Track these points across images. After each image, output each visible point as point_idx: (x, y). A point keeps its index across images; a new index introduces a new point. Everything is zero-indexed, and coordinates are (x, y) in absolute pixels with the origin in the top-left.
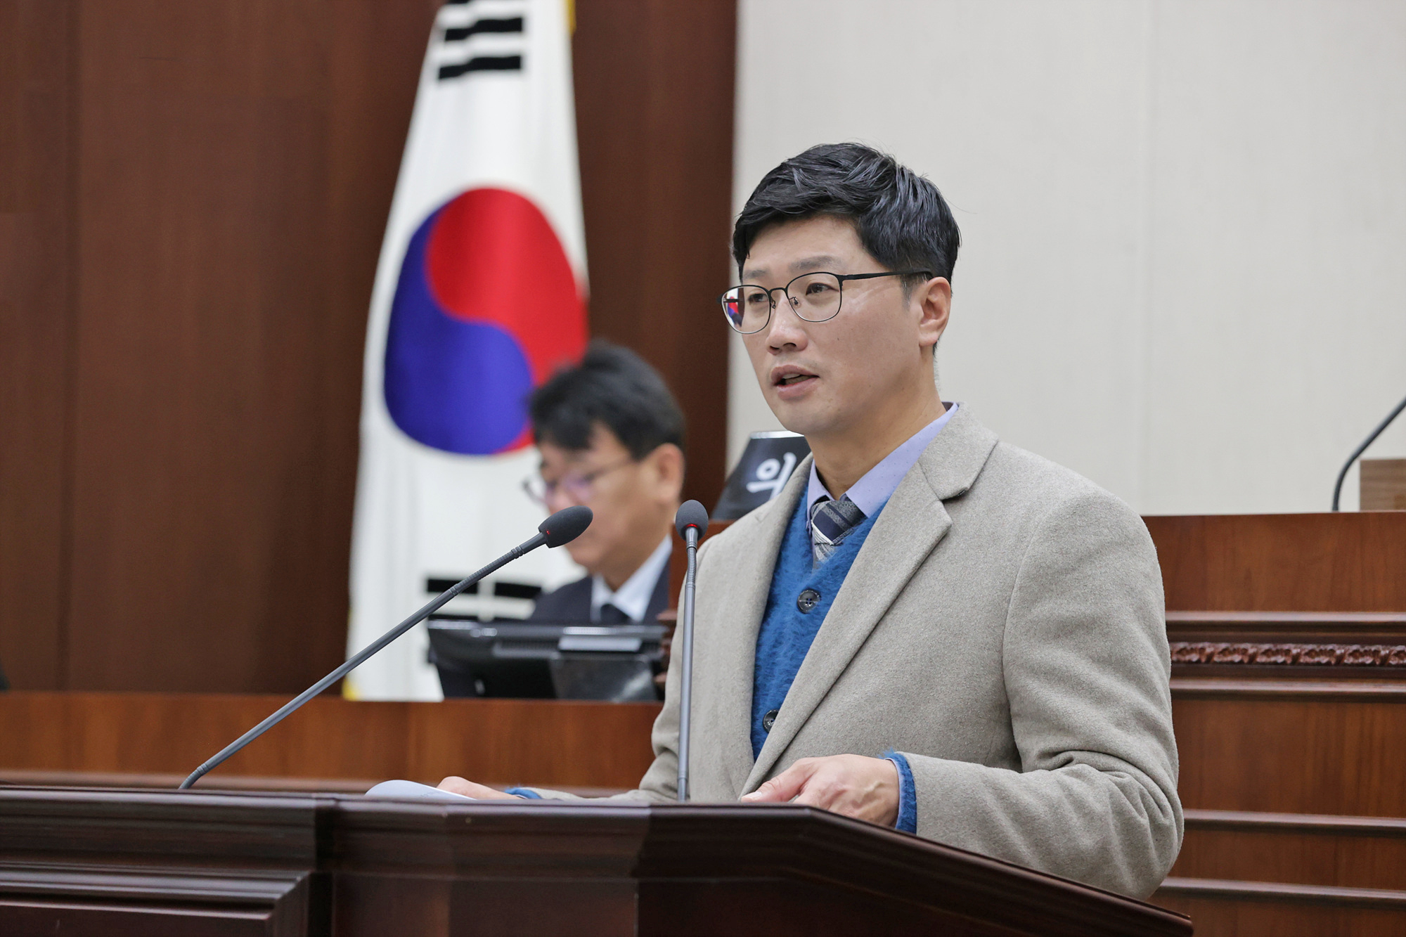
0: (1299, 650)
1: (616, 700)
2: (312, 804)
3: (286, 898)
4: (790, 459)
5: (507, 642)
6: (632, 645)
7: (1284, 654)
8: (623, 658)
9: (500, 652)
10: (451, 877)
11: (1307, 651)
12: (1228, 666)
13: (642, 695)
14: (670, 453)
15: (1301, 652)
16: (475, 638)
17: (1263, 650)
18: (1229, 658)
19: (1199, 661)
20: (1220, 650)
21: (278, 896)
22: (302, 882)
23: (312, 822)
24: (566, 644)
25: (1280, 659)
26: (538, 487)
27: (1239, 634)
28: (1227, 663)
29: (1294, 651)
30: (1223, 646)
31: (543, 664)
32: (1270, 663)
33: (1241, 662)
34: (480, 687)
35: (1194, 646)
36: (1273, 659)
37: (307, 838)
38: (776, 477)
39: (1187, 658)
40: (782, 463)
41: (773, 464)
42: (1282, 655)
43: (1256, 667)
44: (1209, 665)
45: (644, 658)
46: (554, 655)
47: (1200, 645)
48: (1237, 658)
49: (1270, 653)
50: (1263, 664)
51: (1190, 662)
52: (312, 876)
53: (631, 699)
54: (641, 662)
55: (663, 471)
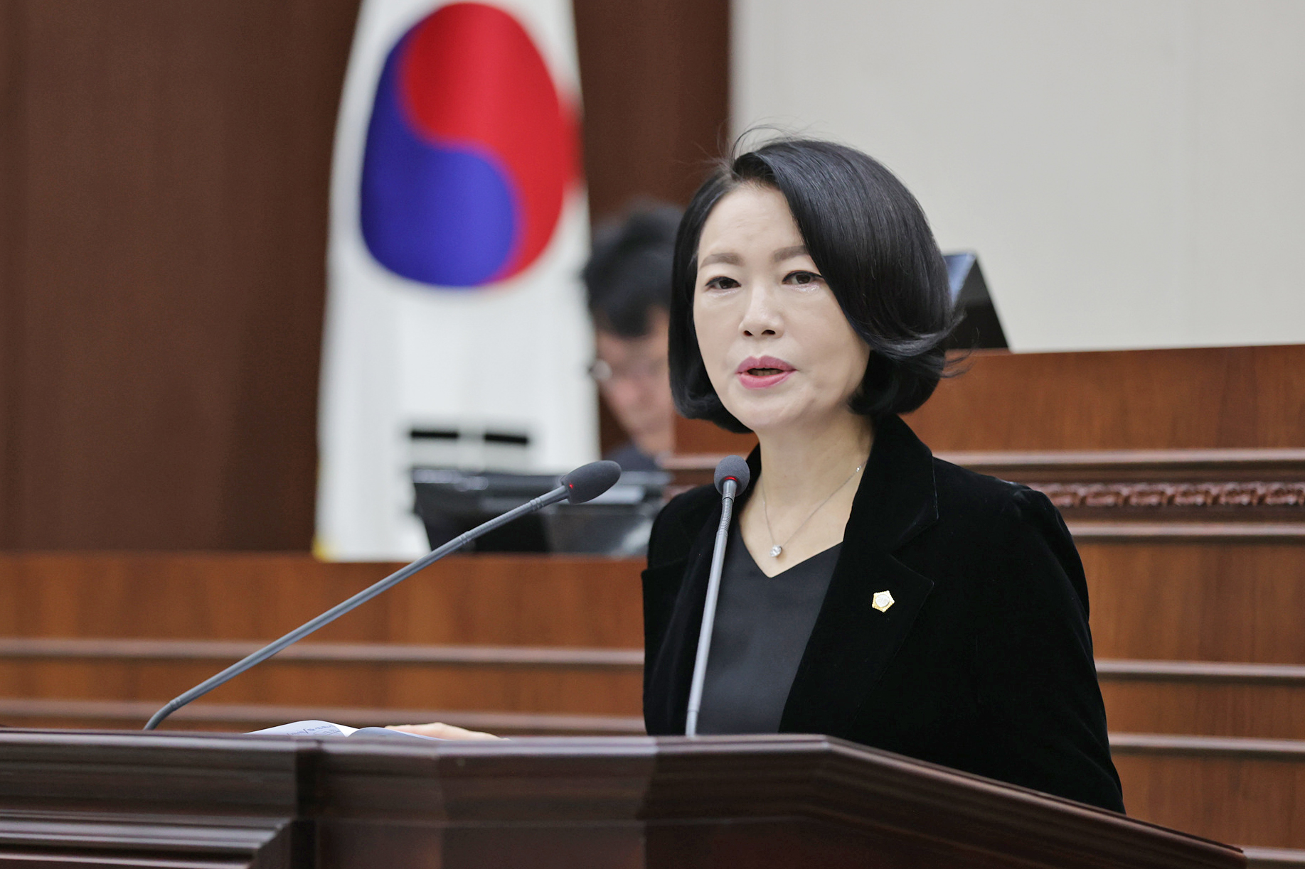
2: (293, 747)
5: (498, 494)
6: (634, 495)
9: (491, 506)
10: (443, 824)
19: (1250, 504)
20: (1273, 491)
21: (256, 846)
22: (284, 830)
23: (292, 766)
28: (1281, 505)
33: (1296, 504)
35: (1244, 486)
37: (288, 784)
39: (1237, 500)
45: (646, 511)
47: (1251, 486)
48: (1291, 499)
51: (1240, 505)
52: (294, 824)
53: (633, 555)
54: (642, 516)
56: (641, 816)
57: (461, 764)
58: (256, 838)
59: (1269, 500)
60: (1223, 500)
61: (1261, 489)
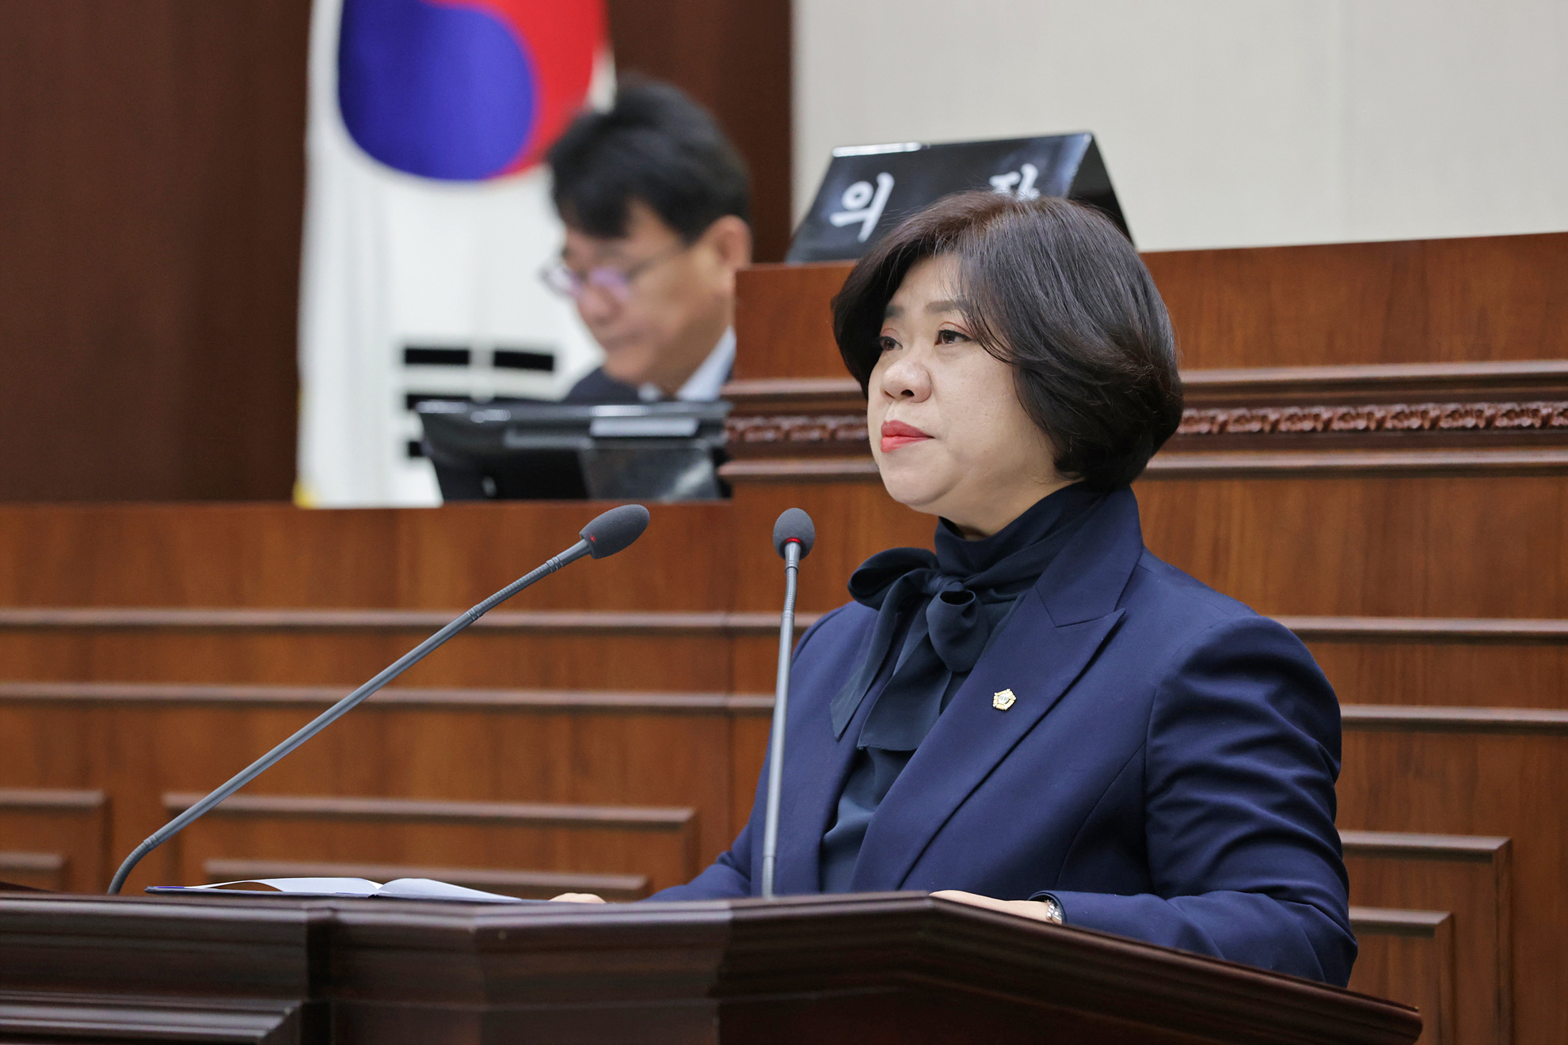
0: (1550, 410)
1: (666, 499)
2: (302, 916)
3: (272, 1035)
4: (886, 182)
5: (523, 427)
6: (686, 427)
7: (1530, 414)
8: (673, 446)
9: (514, 441)
10: (483, 1007)
11: (1561, 410)
12: (1460, 433)
13: (701, 492)
14: (732, 227)
15: (1553, 411)
16: (479, 424)
17: (1504, 411)
18: (1460, 423)
19: (1421, 428)
20: (1448, 412)
21: (261, 1034)
22: (292, 1015)
23: (303, 940)
24: (600, 429)
25: (1526, 422)
26: (561, 278)
27: (1471, 391)
28: (1457, 429)
29: (1544, 412)
30: (1451, 407)
31: (570, 457)
32: (1513, 428)
33: (1476, 427)
34: (489, 486)
35: (1414, 408)
36: (1516, 422)
37: (298, 960)
38: (868, 206)
39: (1406, 424)
40: (875, 186)
41: (864, 188)
42: (1529, 417)
43: (1496, 432)
44: (1433, 433)
45: (702, 444)
46: (584, 443)
47: (1422, 407)
48: (1470, 422)
49: (1513, 415)
50: (1505, 428)
51: (1409, 429)
52: (306, 1009)
53: (687, 497)
54: (699, 449)
55: (723, 252)
56: (713, 993)
57: (502, 936)
58: (261, 1025)
59: (1444, 424)
60: (1389, 424)
61: (1434, 410)
